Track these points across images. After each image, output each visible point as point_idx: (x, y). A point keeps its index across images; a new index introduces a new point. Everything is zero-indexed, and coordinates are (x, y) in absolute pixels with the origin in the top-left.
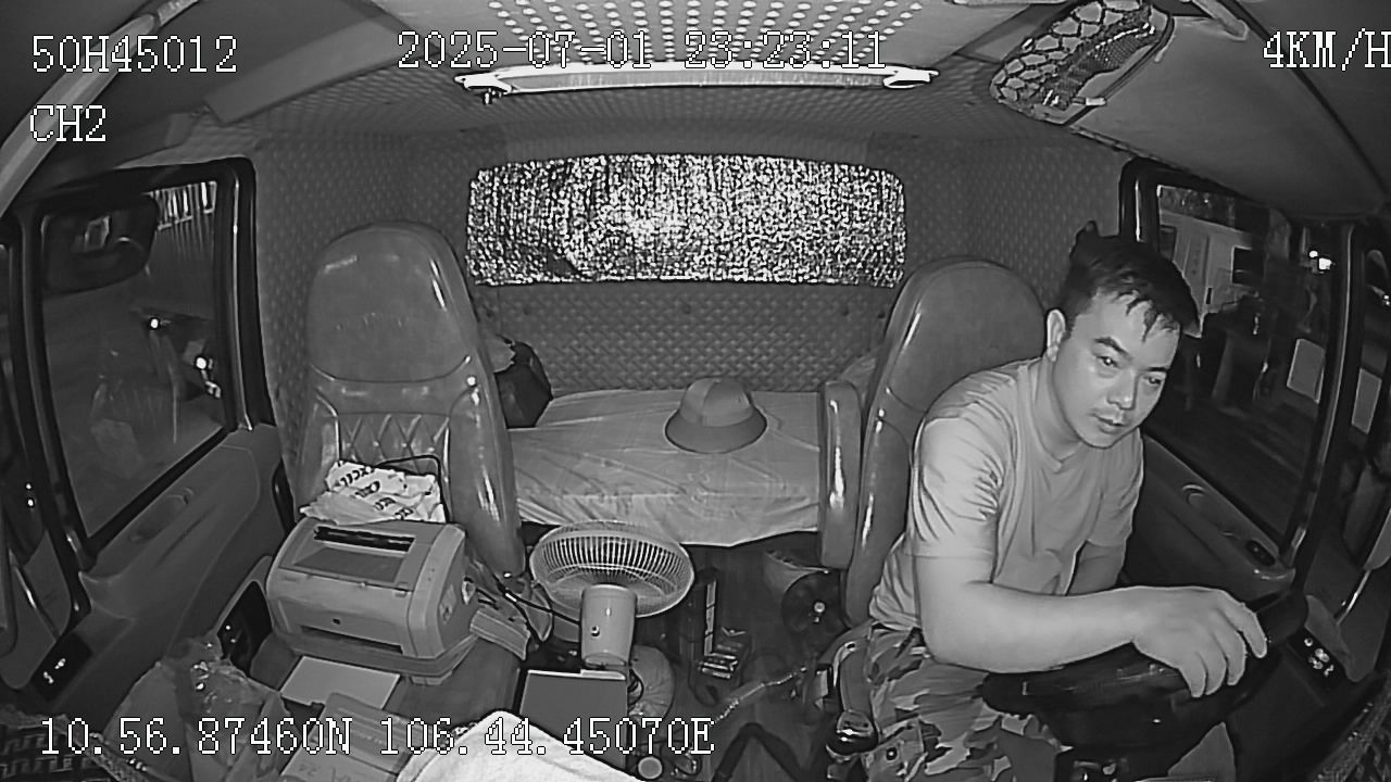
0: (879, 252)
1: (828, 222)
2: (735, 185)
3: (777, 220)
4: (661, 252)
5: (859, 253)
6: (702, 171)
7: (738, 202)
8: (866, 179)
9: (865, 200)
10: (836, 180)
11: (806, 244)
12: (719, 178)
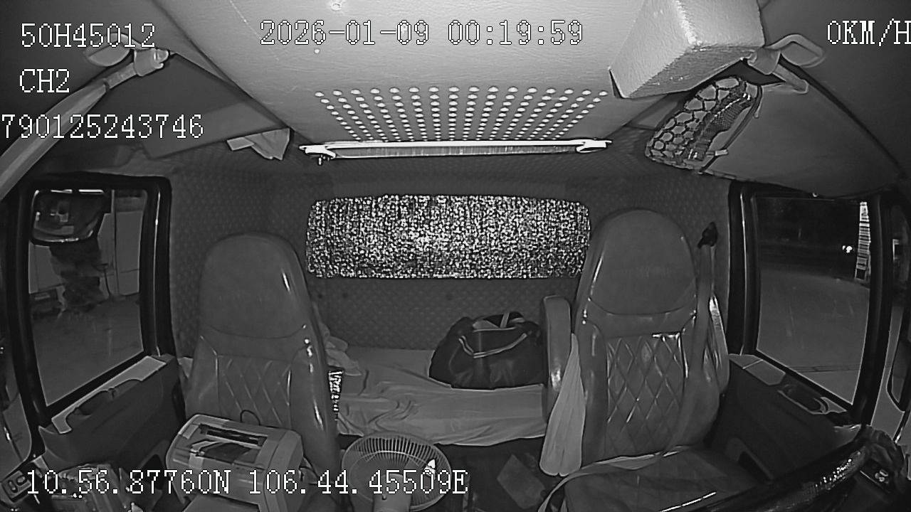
0: (576, 257)
1: (542, 238)
2: (483, 214)
3: (510, 238)
4: (434, 258)
5: (563, 258)
6: (461, 206)
7: (484, 226)
8: (566, 209)
9: (566, 223)
10: (548, 210)
11: (528, 253)
12: (472, 210)
